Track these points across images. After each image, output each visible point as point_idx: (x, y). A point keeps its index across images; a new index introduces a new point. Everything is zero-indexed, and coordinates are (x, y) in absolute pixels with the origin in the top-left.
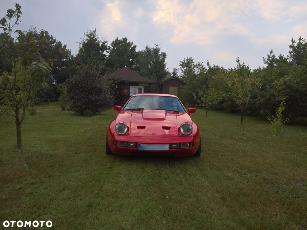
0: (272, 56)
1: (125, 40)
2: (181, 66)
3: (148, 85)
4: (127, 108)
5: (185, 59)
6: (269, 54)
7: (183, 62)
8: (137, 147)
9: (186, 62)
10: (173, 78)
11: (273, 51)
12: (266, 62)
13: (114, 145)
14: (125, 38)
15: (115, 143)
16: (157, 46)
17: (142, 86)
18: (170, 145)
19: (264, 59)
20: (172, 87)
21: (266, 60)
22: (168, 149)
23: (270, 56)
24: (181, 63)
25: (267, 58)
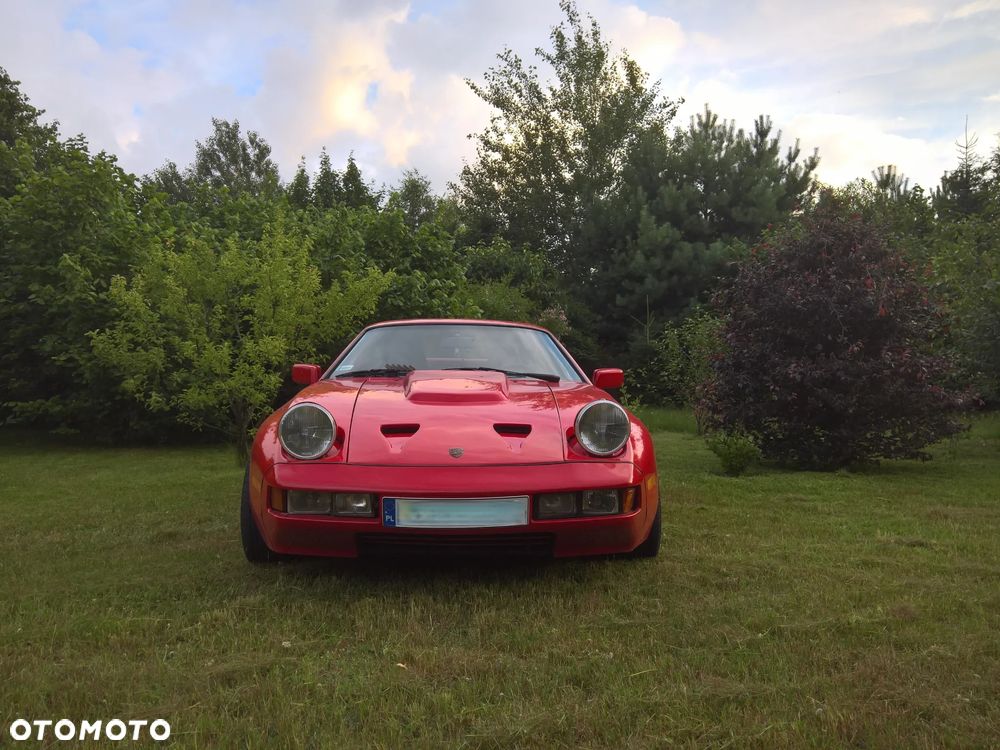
4: (346, 367)
8: (377, 513)
13: (273, 509)
15: (277, 503)
18: (536, 498)
22: (524, 521)
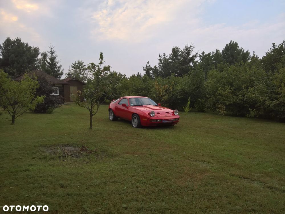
0: (149, 65)
1: (18, 40)
2: (73, 68)
3: (62, 86)
5: (75, 62)
6: (147, 64)
7: (74, 64)
9: (77, 64)
10: (74, 79)
11: (149, 62)
12: (145, 70)
14: (18, 38)
16: (51, 48)
17: (57, 87)
19: (144, 68)
20: (72, 87)
21: (145, 68)
23: (147, 65)
24: (73, 66)
25: (145, 67)
